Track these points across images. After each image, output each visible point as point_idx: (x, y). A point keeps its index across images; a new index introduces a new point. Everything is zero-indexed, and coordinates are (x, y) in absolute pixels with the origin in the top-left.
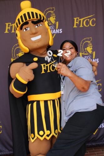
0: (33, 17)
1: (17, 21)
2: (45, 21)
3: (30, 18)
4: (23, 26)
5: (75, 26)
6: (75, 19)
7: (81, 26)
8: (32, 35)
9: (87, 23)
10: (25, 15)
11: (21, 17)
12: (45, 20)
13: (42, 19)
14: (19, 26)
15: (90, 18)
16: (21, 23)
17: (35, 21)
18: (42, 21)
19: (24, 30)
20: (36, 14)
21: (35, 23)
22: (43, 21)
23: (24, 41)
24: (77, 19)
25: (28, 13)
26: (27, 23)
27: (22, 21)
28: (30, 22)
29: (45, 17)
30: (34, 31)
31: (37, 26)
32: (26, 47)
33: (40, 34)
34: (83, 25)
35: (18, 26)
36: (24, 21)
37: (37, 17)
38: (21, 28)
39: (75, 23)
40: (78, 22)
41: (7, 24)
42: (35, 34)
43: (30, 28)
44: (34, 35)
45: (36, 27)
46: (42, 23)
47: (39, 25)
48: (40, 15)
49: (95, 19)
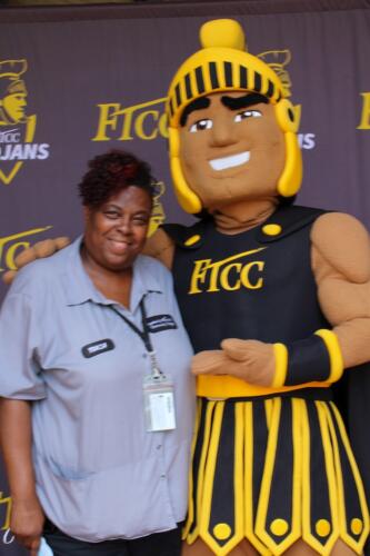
0: (229, 82)
2: (278, 101)
3: (215, 84)
8: (217, 151)
11: (187, 79)
12: (276, 96)
13: (264, 89)
14: (178, 111)
16: (185, 101)
18: (265, 99)
19: (194, 129)
20: (243, 72)
21: (233, 104)
22: (267, 101)
26: (202, 103)
27: (189, 95)
28: (216, 101)
29: (278, 86)
31: (244, 117)
32: (191, 189)
35: (173, 113)
36: (195, 93)
37: (244, 82)
38: (183, 122)
41: (104, 108)
43: (216, 120)
45: (238, 119)
46: (261, 106)
47: (248, 114)
48: (258, 76)
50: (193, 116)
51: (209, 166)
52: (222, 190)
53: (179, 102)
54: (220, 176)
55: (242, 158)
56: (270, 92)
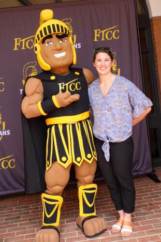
0: (59, 31)
1: (38, 32)
3: (54, 31)
4: (46, 39)
5: (96, 40)
6: (96, 31)
7: (103, 39)
8: (56, 52)
9: (110, 35)
10: (49, 27)
11: (45, 29)
13: (67, 33)
14: (41, 39)
15: (113, 30)
16: (44, 36)
17: (60, 35)
19: (47, 45)
20: (62, 27)
21: (60, 37)
22: (68, 36)
23: (45, 57)
24: (98, 32)
25: (53, 25)
26: (50, 37)
27: (46, 33)
28: (54, 36)
30: (59, 47)
31: (62, 40)
32: (47, 63)
33: (65, 51)
34: (105, 38)
35: (39, 39)
36: (48, 34)
37: (62, 31)
38: (43, 42)
39: (96, 35)
40: (99, 35)
42: (60, 50)
43: (54, 43)
44: (58, 51)
45: (61, 42)
46: (66, 38)
48: (65, 29)
49: (118, 31)
50: (47, 40)
51: (54, 56)
52: (60, 63)
53: (42, 36)
54: (59, 59)
55: (63, 54)
56: (69, 34)
